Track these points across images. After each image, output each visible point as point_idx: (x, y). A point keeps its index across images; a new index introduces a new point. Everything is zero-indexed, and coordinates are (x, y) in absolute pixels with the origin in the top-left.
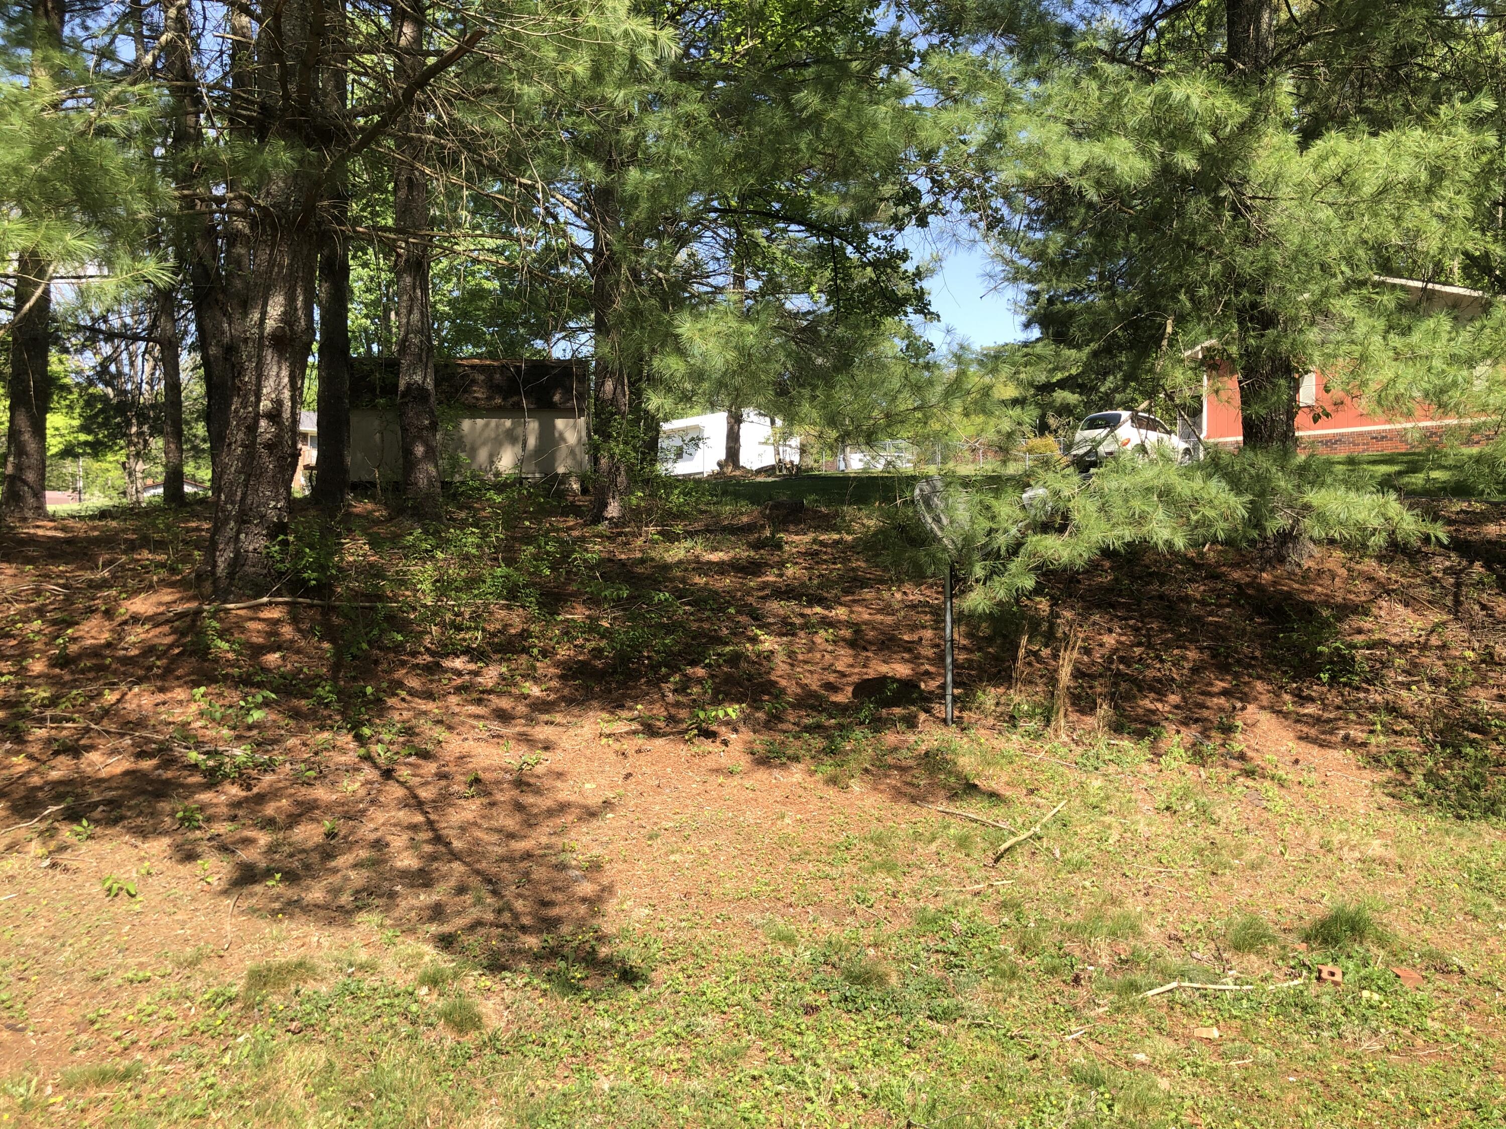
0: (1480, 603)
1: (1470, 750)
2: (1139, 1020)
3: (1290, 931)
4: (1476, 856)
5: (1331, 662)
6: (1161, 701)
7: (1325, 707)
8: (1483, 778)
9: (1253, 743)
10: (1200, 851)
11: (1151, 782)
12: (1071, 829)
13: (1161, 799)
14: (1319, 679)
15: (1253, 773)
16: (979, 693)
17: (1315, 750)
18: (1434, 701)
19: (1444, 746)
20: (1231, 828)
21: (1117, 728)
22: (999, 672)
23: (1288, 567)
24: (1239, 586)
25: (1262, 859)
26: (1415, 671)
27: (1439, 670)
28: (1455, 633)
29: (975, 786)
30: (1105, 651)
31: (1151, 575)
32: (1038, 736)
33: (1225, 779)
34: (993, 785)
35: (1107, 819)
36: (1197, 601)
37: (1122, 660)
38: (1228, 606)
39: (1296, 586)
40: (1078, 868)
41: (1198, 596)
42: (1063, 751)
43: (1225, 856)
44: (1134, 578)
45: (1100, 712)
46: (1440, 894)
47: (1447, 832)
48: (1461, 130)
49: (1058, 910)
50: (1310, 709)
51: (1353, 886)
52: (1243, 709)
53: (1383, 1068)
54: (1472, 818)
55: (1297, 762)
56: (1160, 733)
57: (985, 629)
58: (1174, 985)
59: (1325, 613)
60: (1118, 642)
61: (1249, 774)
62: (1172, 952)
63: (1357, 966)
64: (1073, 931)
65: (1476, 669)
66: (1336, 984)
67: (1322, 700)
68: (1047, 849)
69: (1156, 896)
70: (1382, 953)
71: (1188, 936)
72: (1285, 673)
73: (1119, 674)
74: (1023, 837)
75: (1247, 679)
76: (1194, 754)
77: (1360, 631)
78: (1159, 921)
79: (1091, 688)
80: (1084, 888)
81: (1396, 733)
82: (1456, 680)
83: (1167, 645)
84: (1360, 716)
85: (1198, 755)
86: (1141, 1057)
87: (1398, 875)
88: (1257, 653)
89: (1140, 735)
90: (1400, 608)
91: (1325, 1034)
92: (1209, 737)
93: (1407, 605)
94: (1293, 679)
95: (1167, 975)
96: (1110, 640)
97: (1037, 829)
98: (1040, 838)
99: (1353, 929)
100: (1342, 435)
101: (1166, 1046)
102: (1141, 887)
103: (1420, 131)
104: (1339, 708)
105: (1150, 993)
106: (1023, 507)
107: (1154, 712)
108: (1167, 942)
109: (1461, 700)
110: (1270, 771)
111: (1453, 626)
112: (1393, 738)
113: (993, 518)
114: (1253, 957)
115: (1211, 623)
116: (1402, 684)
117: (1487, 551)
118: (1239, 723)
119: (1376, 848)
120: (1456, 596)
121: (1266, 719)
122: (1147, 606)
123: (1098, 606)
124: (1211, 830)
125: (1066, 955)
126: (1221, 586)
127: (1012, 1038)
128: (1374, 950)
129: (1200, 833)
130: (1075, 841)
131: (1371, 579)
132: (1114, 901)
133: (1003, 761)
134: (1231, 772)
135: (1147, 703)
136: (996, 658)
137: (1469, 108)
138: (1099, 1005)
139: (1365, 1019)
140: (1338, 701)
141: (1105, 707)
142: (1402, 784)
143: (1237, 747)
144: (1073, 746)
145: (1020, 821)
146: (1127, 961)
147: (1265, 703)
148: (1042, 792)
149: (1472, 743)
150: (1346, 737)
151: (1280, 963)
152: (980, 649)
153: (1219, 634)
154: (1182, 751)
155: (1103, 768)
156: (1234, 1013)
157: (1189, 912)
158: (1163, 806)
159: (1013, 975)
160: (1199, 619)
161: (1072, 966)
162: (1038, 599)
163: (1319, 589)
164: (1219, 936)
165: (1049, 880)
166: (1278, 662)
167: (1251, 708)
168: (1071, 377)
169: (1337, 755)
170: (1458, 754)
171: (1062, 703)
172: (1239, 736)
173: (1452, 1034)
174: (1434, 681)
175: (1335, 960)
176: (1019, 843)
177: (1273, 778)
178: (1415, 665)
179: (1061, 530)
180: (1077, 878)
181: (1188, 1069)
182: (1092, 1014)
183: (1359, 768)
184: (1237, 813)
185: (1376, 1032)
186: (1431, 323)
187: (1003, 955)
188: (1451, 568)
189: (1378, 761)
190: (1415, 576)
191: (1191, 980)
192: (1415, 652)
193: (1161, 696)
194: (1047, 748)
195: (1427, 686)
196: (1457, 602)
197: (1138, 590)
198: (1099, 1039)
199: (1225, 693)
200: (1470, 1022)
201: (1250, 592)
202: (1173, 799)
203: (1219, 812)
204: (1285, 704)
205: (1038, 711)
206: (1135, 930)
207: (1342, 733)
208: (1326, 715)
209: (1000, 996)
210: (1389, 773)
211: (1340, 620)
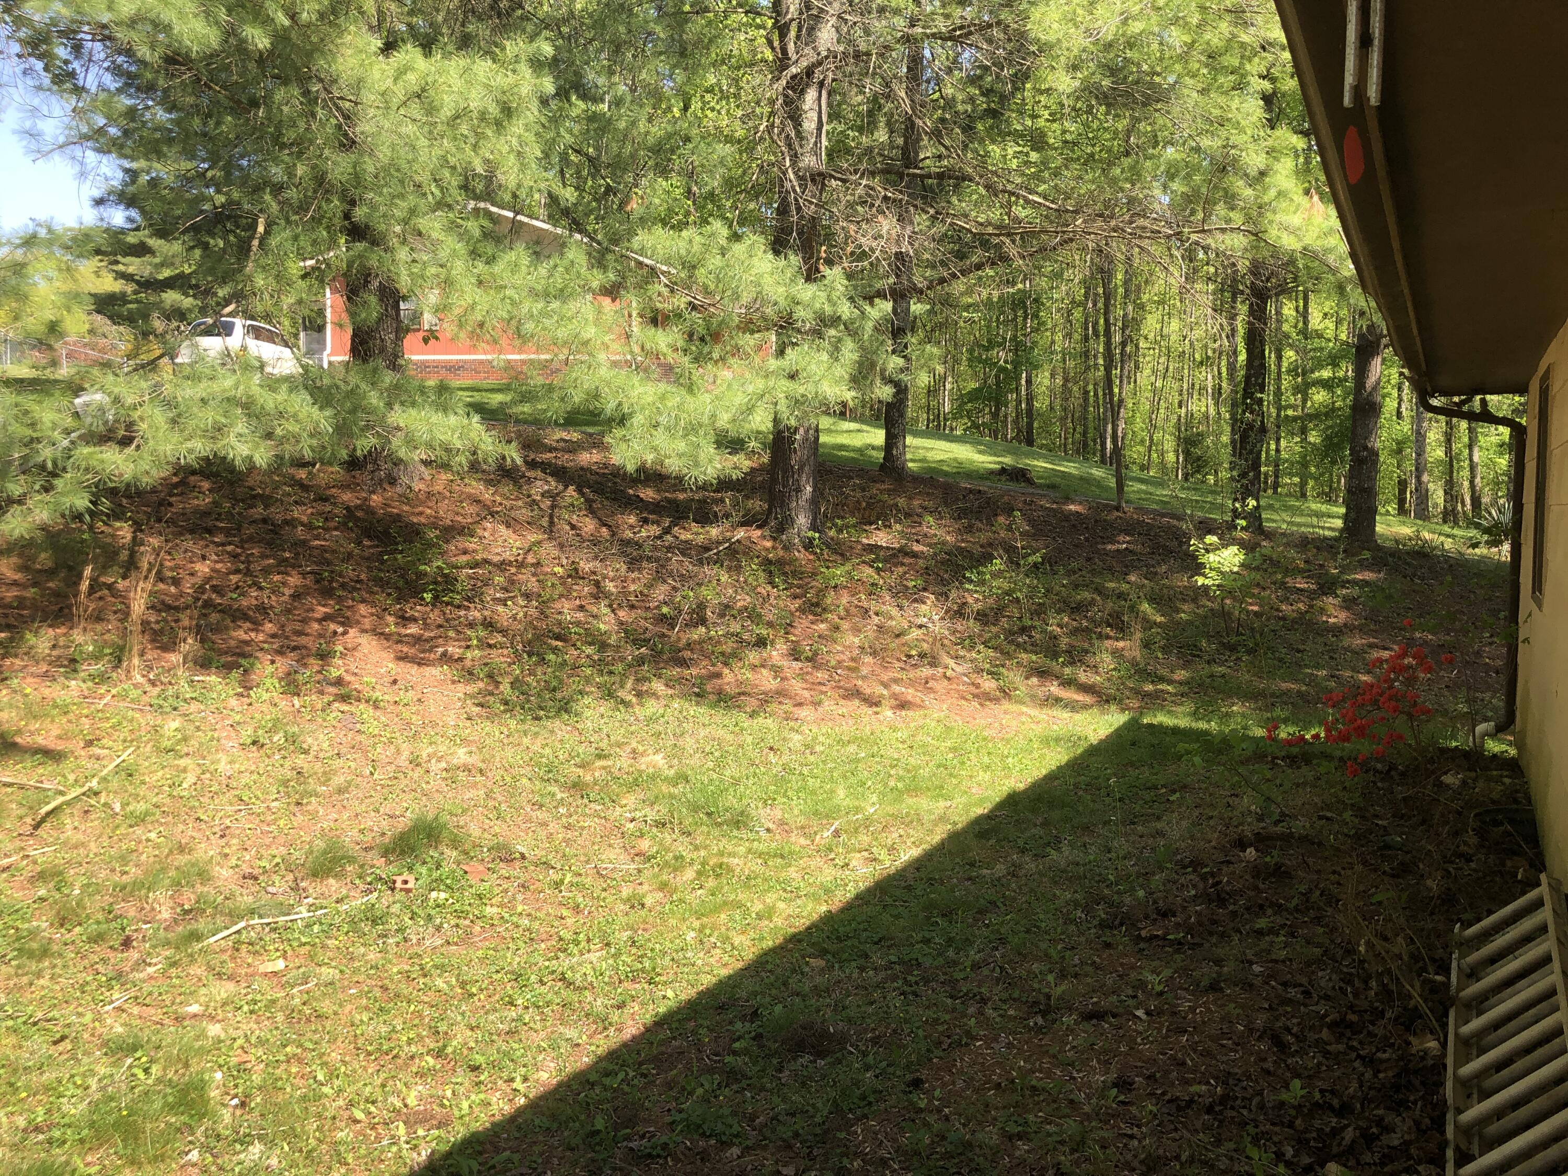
0: (570, 523)
1: (552, 657)
2: (197, 970)
3: (371, 848)
4: (547, 751)
5: (436, 583)
6: (257, 631)
7: (426, 626)
8: (561, 682)
9: (353, 668)
10: (285, 783)
11: (238, 718)
12: (137, 778)
13: (247, 734)
14: (423, 599)
15: (349, 697)
16: (28, 636)
17: (414, 669)
18: (526, 615)
19: (530, 655)
20: (321, 755)
21: (203, 664)
22: (61, 609)
23: (399, 489)
24: (348, 508)
25: (349, 783)
26: (511, 588)
27: (532, 584)
28: (549, 550)
29: (15, 745)
30: (198, 580)
31: (254, 497)
32: (102, 679)
33: (320, 706)
34: (40, 740)
35: (182, 762)
36: (303, 525)
37: (215, 589)
38: (336, 529)
39: (406, 508)
40: (141, 820)
41: (304, 519)
42: (134, 693)
43: (312, 784)
44: (236, 500)
45: (185, 648)
46: (512, 791)
47: (525, 733)
48: (525, 70)
49: (113, 870)
50: (413, 629)
51: (436, 795)
52: (345, 633)
53: (438, 961)
54: (548, 717)
55: (395, 682)
56: (252, 665)
57: (44, 559)
58: (242, 924)
59: (432, 534)
60: (213, 570)
61: (344, 698)
62: (245, 892)
63: (430, 870)
64: (125, 891)
65: (563, 584)
66: (408, 891)
67: (424, 619)
68: (105, 805)
69: (233, 836)
70: (455, 853)
71: (265, 872)
72: (389, 594)
73: (208, 604)
74: (73, 795)
75: (350, 603)
76: (288, 685)
77: (465, 552)
78: (233, 862)
79: (177, 621)
80: (148, 840)
81: (490, 646)
82: (546, 595)
83: (266, 571)
84: (459, 632)
85: (291, 686)
86: (195, 1009)
87: (479, 778)
88: (363, 576)
89: (228, 667)
90: (502, 528)
91: (391, 941)
92: (305, 665)
93: (508, 526)
94: (398, 600)
95: (234, 916)
96: (203, 568)
97: (94, 783)
98: (96, 794)
99: (429, 836)
100: (465, 361)
101: (223, 990)
102: (217, 829)
103: (490, 62)
104: (440, 626)
105: (212, 940)
106: (76, 415)
107: (247, 643)
108: (241, 882)
109: (548, 612)
110: (367, 692)
111: (547, 545)
112: (488, 651)
113: (33, 425)
114: (332, 881)
115: (316, 548)
116: (499, 600)
117: (580, 476)
118: (339, 648)
119: (461, 755)
120: (551, 517)
121: (367, 644)
122: (249, 531)
123: (192, 532)
124: (300, 760)
125: (116, 918)
126: (328, 509)
127: (35, 1024)
128: (448, 852)
129: (288, 764)
130: (142, 791)
131: (478, 502)
132: (182, 849)
133: (55, 712)
134: (326, 699)
135: (241, 634)
136: (57, 594)
137: (532, 48)
138: (150, 965)
139: (430, 918)
140: (440, 621)
141: (190, 641)
142: (491, 694)
143: (335, 673)
144: (148, 688)
145: (71, 777)
146: (190, 911)
147: (367, 627)
148: (104, 741)
149: (555, 650)
150: (444, 654)
151: (357, 881)
152: (35, 585)
153: (323, 558)
154: (276, 682)
155: (183, 707)
156: (304, 940)
157: (269, 847)
158: (249, 741)
159: (45, 953)
160: (304, 543)
161: (123, 929)
162: (118, 524)
163: (429, 511)
164: (297, 866)
165: (105, 837)
166: (383, 584)
167: (352, 632)
168: (181, 276)
169: (434, 672)
170: (542, 661)
171: (136, 642)
172: (337, 661)
173: (506, 916)
174: (527, 596)
175: (410, 869)
176: (68, 803)
177: (367, 701)
178: (512, 582)
179: (125, 442)
180: (139, 831)
181: (246, 1008)
182: (141, 975)
183: (453, 682)
184: (330, 739)
185: (439, 928)
186: (511, 256)
187: (33, 934)
188: (548, 491)
189: (471, 673)
190: (519, 499)
191: (261, 917)
192: (513, 570)
193: (256, 626)
194: (114, 691)
195: (522, 602)
196: (552, 523)
197: (240, 514)
198: (147, 1001)
199: (326, 618)
200: (523, 902)
201: (360, 514)
202: (260, 732)
203: (310, 740)
204: (388, 625)
205: (107, 651)
206: (204, 876)
207: (441, 650)
208: (427, 634)
209: (25, 980)
210: (481, 685)
211: (447, 542)
